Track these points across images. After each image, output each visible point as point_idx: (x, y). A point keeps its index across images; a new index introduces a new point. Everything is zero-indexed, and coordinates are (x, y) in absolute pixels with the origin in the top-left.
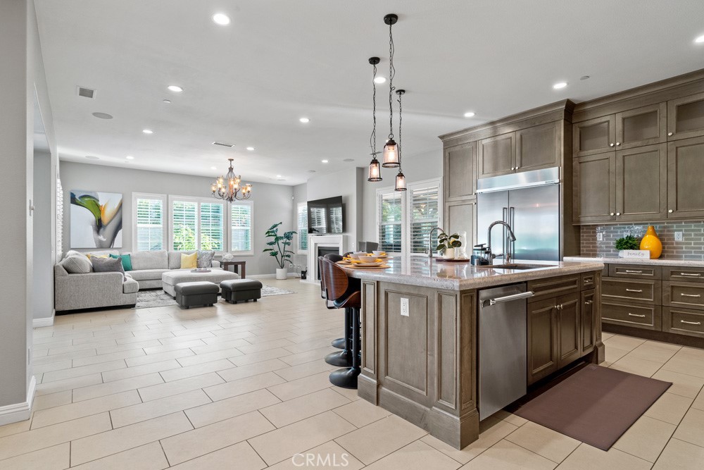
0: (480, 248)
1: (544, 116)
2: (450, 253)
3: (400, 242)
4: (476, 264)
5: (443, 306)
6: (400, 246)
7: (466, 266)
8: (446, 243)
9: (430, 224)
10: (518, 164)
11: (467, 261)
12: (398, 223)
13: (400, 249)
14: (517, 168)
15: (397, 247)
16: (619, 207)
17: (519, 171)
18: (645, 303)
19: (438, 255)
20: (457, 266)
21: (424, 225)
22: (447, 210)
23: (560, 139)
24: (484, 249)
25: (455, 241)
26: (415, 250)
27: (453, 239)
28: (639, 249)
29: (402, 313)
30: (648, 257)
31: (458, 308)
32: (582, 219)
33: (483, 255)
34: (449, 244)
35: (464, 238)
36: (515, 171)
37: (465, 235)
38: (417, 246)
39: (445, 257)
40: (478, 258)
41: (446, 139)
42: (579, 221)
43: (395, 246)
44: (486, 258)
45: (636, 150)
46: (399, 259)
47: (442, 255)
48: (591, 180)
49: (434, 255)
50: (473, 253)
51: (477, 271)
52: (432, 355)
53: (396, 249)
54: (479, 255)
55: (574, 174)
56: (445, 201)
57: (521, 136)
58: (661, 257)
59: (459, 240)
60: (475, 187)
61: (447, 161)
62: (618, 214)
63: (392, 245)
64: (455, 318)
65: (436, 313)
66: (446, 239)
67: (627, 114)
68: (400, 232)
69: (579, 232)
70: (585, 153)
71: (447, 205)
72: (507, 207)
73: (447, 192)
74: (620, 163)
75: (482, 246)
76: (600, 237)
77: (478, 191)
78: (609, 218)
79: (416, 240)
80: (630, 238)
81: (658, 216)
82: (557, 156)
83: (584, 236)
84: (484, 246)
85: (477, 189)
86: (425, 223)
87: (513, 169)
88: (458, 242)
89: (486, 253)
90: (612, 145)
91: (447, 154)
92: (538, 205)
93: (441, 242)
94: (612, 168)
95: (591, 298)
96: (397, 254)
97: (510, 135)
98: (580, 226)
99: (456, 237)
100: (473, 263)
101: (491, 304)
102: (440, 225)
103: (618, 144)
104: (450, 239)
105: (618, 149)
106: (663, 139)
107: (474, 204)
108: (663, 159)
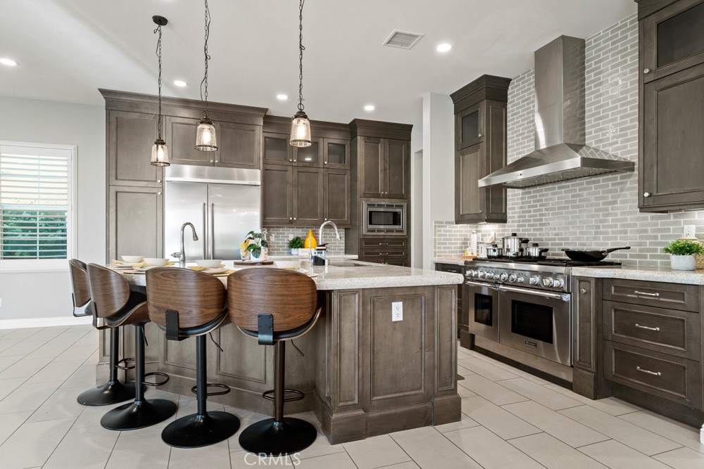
1: (245, 115)
10: (217, 157)
14: (216, 161)
16: (296, 213)
17: (219, 165)
22: (113, 197)
23: (259, 143)
28: (304, 247)
29: (394, 319)
32: (268, 221)
36: (214, 164)
42: (266, 223)
45: (305, 169)
48: (274, 188)
56: (108, 184)
57: (221, 128)
60: (160, 173)
61: (113, 128)
62: (295, 219)
70: (270, 162)
71: (113, 189)
72: (206, 203)
74: (295, 177)
78: (288, 221)
87: (211, 161)
90: (291, 160)
91: (113, 119)
94: (289, 180)
103: (295, 161)
105: (294, 164)
106: (321, 166)
107: (159, 193)
108: (321, 180)
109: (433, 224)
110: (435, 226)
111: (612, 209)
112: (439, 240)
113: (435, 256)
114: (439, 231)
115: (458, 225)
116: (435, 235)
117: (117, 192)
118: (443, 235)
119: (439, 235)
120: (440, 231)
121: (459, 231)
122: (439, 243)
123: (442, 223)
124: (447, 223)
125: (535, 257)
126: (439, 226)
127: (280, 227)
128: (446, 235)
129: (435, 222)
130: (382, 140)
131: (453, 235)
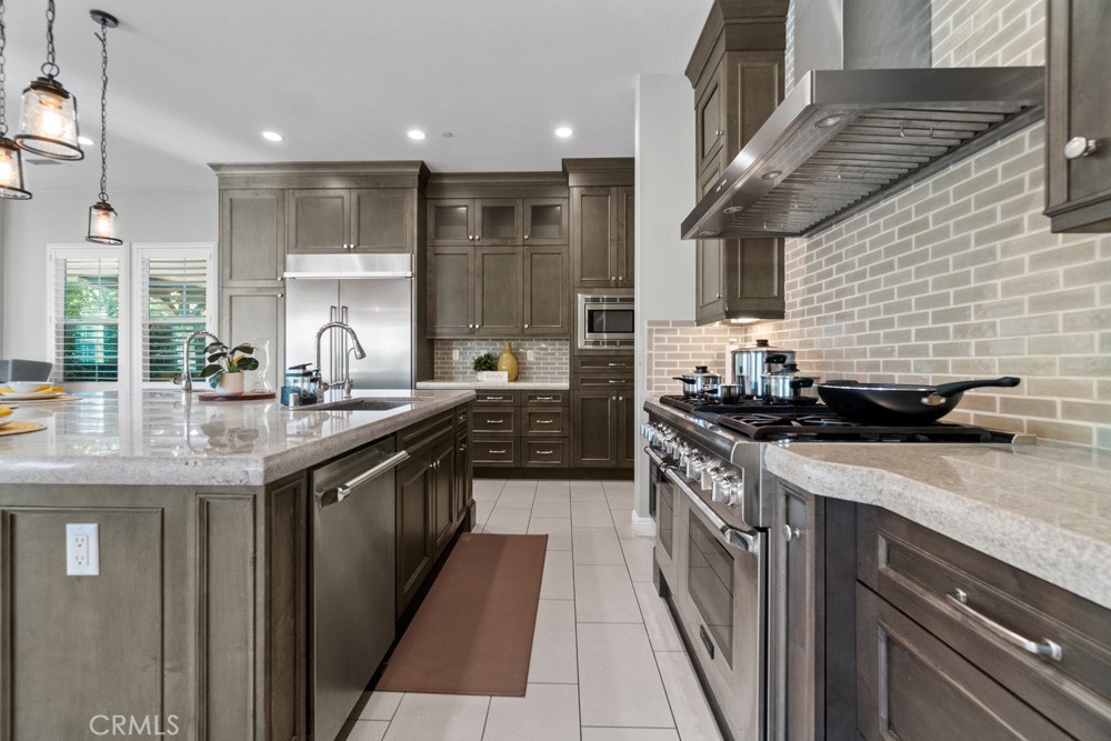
0: (301, 371)
1: (392, 176)
2: (231, 384)
3: (116, 361)
4: (291, 403)
5: (214, 529)
6: (116, 368)
7: (268, 406)
8: (223, 362)
9: (191, 328)
10: (354, 239)
11: (271, 396)
12: (112, 321)
13: (115, 375)
14: (352, 246)
15: (109, 372)
16: (478, 318)
17: (355, 251)
18: (505, 436)
19: (205, 386)
20: (249, 407)
21: (177, 328)
22: (226, 302)
23: (412, 215)
24: (309, 374)
25: (244, 359)
26: (154, 377)
27: (239, 354)
28: (496, 369)
29: (72, 569)
30: (506, 379)
31: (261, 529)
32: (438, 331)
33: (306, 386)
34: (230, 363)
35: (264, 354)
36: (349, 251)
37: (266, 347)
38: (160, 368)
39: (220, 391)
40: (297, 391)
41: (223, 172)
42: (434, 334)
43: (101, 368)
44: (311, 391)
45: (495, 250)
46: (115, 395)
47: (214, 386)
48: (447, 281)
49: (196, 386)
50: (285, 381)
51: (295, 416)
52: (180, 669)
53: (108, 375)
54: (299, 385)
55: (429, 269)
56: (221, 287)
57: (359, 198)
58: (516, 380)
59: (253, 356)
60: (280, 268)
61: (227, 212)
62: (477, 326)
63: (94, 368)
64: (250, 555)
65: (192, 553)
66: (224, 355)
67: (488, 203)
68: (116, 340)
69: (433, 349)
70: (440, 242)
71: (227, 293)
72: (337, 305)
73: (227, 271)
74: (478, 263)
75: (304, 367)
76: (456, 355)
77: (286, 275)
78: (467, 331)
79: (157, 357)
80: (488, 356)
81: (515, 331)
82: (408, 238)
83: (438, 353)
84: (308, 368)
85: (285, 271)
86: (179, 325)
87: (345, 246)
88: (251, 359)
89: (313, 380)
90: (471, 237)
91: (227, 201)
92: (377, 309)
93: (212, 359)
94: (471, 268)
95: (464, 441)
96: (110, 386)
97: (342, 193)
98: (433, 340)
99: (248, 350)
100: (285, 402)
101: (340, 497)
102: (211, 328)
103: (477, 237)
104: (233, 353)
105: (477, 243)
106: (520, 242)
107: (280, 296)
108: (520, 265)
109: (646, 327)
110: (650, 331)
111: (1005, 251)
112: (657, 356)
113: (649, 388)
114: (657, 340)
115: (703, 328)
116: (650, 348)
117: (231, 297)
118: (666, 348)
119: (658, 348)
120: (663, 340)
121: (705, 340)
122: (658, 364)
123: (667, 323)
124: (677, 323)
125: (781, 401)
126: (658, 331)
127: (470, 340)
128: (675, 348)
129: (650, 323)
130: (614, 189)
131: (689, 348)
